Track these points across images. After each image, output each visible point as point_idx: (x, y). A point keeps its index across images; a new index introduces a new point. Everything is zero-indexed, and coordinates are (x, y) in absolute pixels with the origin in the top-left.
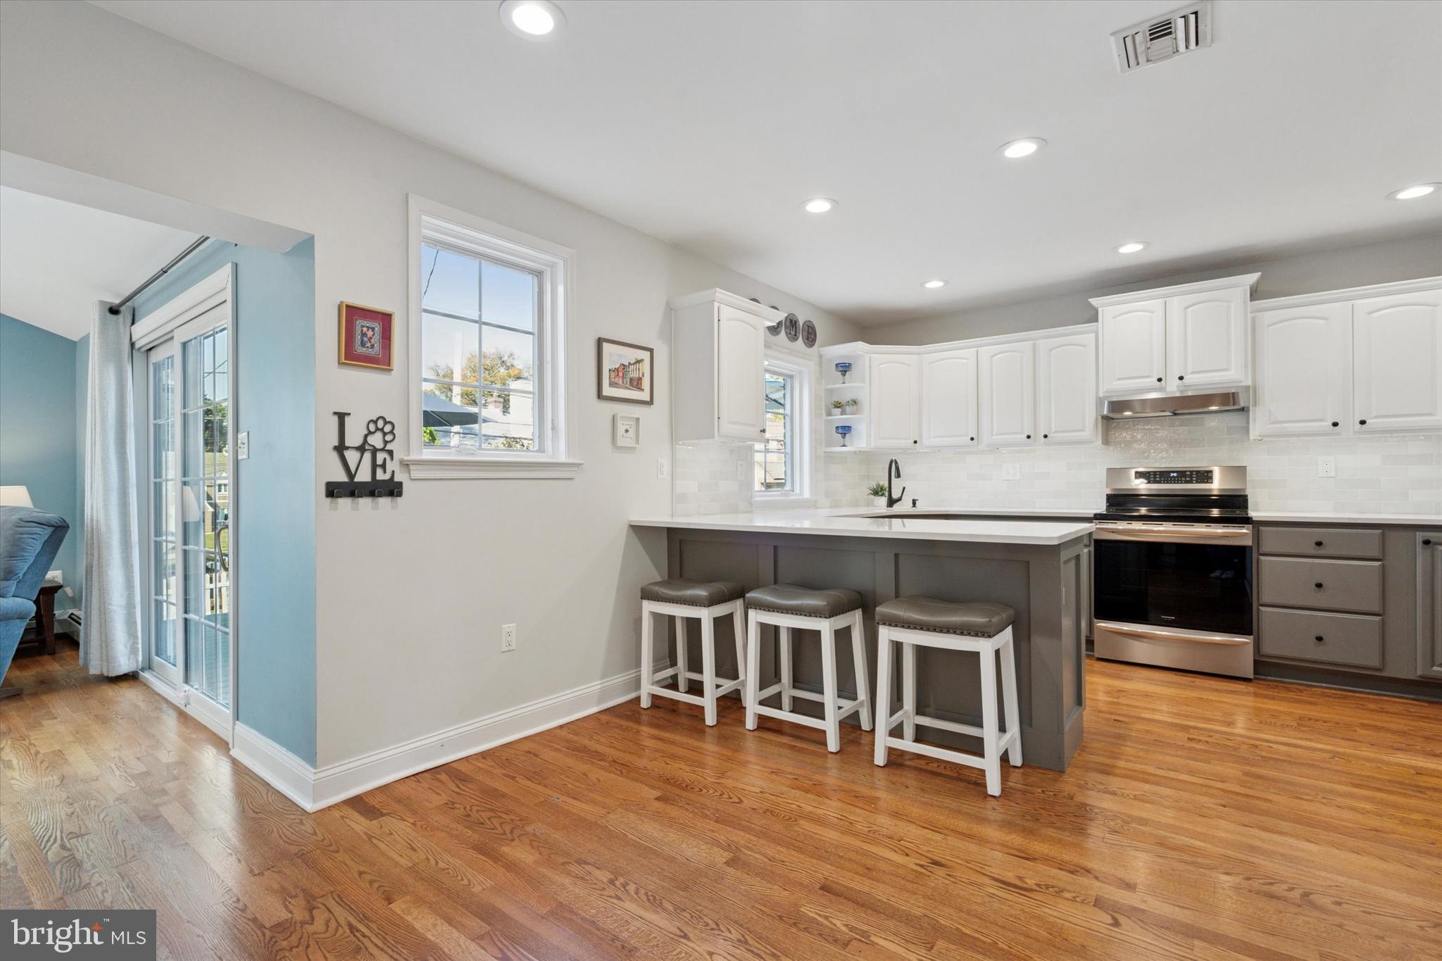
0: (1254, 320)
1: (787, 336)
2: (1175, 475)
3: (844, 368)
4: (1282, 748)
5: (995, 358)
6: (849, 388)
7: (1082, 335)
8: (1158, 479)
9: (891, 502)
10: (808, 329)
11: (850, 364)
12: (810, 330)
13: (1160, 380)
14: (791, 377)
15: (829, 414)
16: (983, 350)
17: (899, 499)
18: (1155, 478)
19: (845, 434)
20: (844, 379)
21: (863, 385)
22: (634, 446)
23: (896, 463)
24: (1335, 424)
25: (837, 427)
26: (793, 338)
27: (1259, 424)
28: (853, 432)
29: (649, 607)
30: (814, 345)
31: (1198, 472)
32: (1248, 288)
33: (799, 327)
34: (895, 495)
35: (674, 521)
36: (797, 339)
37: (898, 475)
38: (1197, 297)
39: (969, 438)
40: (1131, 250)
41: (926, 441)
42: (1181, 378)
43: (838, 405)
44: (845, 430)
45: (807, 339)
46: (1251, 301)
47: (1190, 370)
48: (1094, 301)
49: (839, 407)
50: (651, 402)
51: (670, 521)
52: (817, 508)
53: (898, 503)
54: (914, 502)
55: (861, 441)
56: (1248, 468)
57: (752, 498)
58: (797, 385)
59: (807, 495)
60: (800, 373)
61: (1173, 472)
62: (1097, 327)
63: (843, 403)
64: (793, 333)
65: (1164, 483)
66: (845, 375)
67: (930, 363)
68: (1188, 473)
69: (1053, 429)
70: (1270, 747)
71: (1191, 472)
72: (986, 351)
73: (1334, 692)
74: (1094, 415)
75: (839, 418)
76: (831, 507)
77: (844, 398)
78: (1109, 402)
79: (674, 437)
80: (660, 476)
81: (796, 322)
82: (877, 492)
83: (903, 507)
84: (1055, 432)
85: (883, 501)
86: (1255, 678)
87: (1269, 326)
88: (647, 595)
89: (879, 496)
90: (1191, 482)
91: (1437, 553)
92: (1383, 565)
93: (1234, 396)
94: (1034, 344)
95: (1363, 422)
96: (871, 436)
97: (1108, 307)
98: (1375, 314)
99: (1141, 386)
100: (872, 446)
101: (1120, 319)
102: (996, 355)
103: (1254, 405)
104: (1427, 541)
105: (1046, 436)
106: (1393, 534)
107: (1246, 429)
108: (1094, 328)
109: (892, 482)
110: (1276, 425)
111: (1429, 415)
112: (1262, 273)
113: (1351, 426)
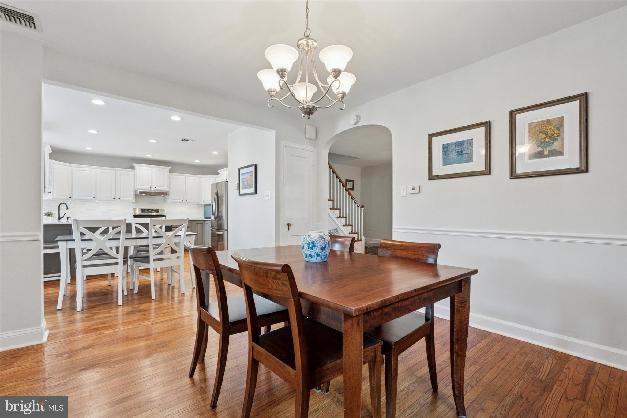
0: (169, 176)
2: (150, 210)
5: (102, 173)
7: (130, 172)
8: (146, 211)
9: (60, 218)
13: (151, 187)
16: (98, 170)
17: (63, 217)
23: (65, 204)
24: (183, 201)
27: (169, 199)
31: (156, 210)
32: (169, 169)
34: (61, 216)
38: (160, 169)
39: (93, 197)
40: (149, 156)
41: (74, 197)
42: (155, 188)
46: (169, 173)
47: (157, 186)
48: (135, 164)
53: (62, 219)
54: (68, 218)
65: (148, 212)
68: (153, 210)
69: (121, 197)
74: (133, 195)
78: (140, 191)
84: (122, 198)
85: (56, 218)
87: (172, 179)
89: (50, 216)
90: (153, 212)
91: (198, 226)
92: (191, 228)
93: (167, 193)
94: (116, 172)
95: (187, 201)
96: (54, 194)
97: (138, 167)
98: (189, 180)
99: (147, 188)
100: (54, 198)
101: (141, 170)
102: (103, 173)
103: (169, 195)
104: (197, 223)
105: (119, 199)
106: (192, 222)
107: (165, 200)
108: (134, 171)
109: (60, 211)
110: (172, 200)
111: (195, 200)
112: (172, 167)
113: (185, 201)
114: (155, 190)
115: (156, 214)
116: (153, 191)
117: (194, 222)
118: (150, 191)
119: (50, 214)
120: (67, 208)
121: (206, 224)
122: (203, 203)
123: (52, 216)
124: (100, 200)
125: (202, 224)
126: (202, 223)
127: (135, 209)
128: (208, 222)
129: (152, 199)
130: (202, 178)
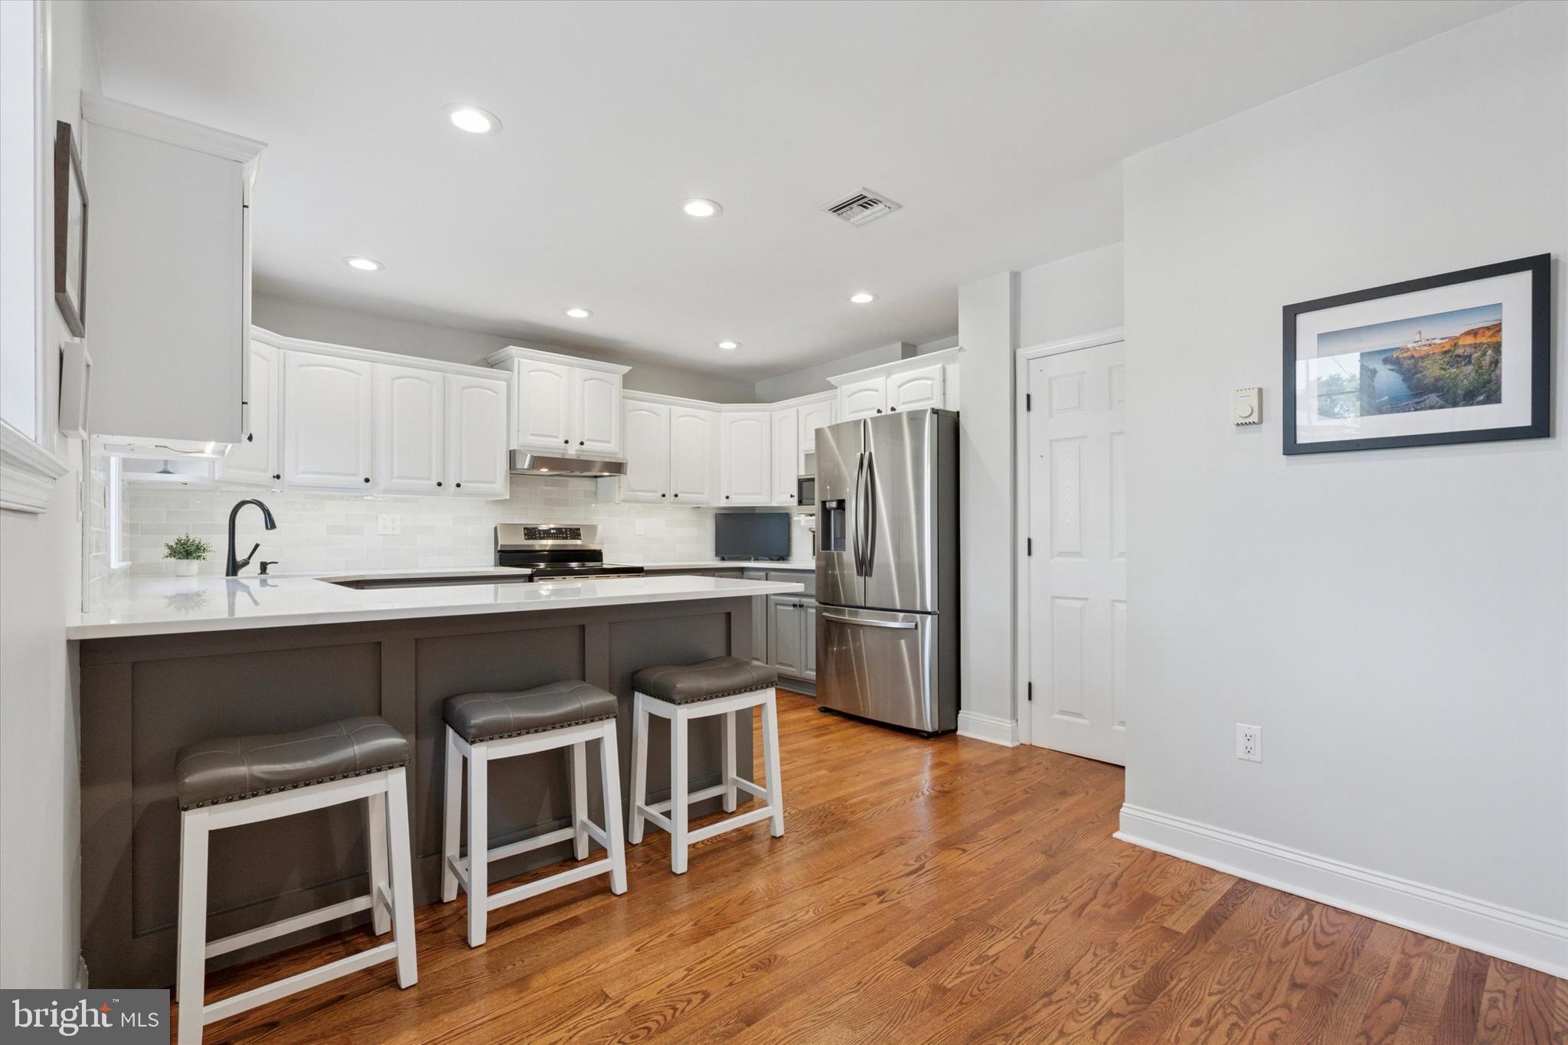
0: (622, 403)
2: (553, 532)
5: (397, 381)
7: (493, 381)
8: (542, 536)
9: (234, 567)
13: (566, 442)
17: (246, 563)
18: (539, 534)
23: (262, 506)
24: (663, 496)
31: (570, 529)
32: (623, 377)
39: (362, 478)
40: (577, 317)
41: (288, 476)
46: (623, 388)
47: (590, 438)
48: (512, 350)
54: (265, 566)
56: (597, 527)
61: (553, 529)
62: (512, 376)
65: (547, 539)
68: (563, 530)
69: (465, 478)
71: (566, 529)
72: (385, 371)
74: (504, 469)
78: (532, 456)
83: (248, 576)
84: (469, 482)
87: (632, 411)
90: (566, 538)
93: (620, 464)
94: (444, 377)
95: (676, 496)
97: (525, 359)
98: (680, 419)
99: (552, 445)
100: (217, 478)
101: (532, 374)
105: (458, 485)
107: (596, 492)
108: (508, 376)
109: (236, 536)
110: (631, 493)
111: (701, 493)
112: (631, 368)
113: (670, 497)
114: (579, 453)
116: (571, 455)
118: (563, 454)
119: (193, 548)
120: (270, 524)
122: (724, 504)
123: (199, 557)
124: (386, 491)
128: (763, 574)
129: (556, 488)
130: (722, 413)
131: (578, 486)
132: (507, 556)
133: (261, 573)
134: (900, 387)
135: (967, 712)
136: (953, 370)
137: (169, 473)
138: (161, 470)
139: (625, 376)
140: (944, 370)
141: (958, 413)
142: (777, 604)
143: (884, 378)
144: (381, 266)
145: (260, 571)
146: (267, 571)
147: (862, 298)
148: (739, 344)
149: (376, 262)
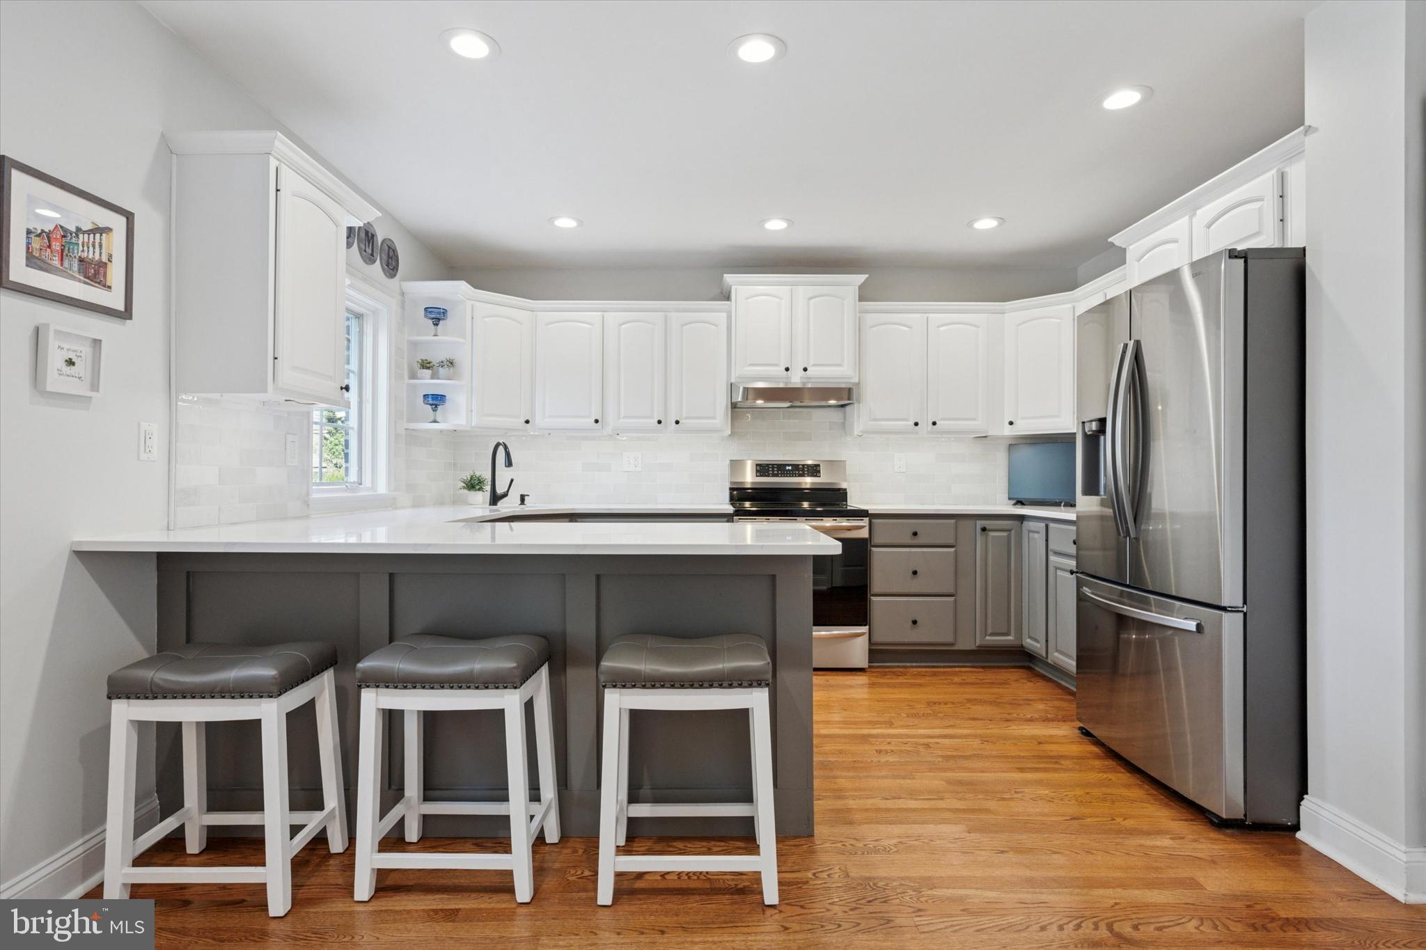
0: (860, 318)
1: (360, 253)
2: (790, 468)
3: (437, 315)
4: (946, 741)
5: (623, 326)
6: (441, 343)
7: (715, 313)
8: (776, 472)
9: (495, 499)
10: (389, 251)
11: (445, 312)
12: (391, 254)
13: (787, 369)
14: (359, 316)
15: (413, 376)
16: (610, 317)
17: (505, 495)
18: (773, 470)
19: (436, 406)
20: (436, 330)
21: (461, 340)
22: (89, 394)
23: (506, 447)
24: (916, 424)
25: (424, 396)
26: (370, 259)
27: (861, 417)
28: (448, 404)
29: (124, 713)
30: (395, 275)
31: (809, 466)
32: (857, 288)
33: (378, 246)
34: (500, 490)
35: (172, 540)
36: (374, 262)
37: (509, 463)
38: (825, 289)
39: (593, 420)
40: (777, 228)
41: (539, 421)
42: (805, 369)
43: (426, 365)
44: (436, 401)
45: (388, 266)
46: (859, 301)
47: (812, 363)
48: (729, 278)
49: (429, 368)
50: (126, 314)
51: (165, 540)
52: (396, 508)
53: (502, 501)
54: (523, 498)
55: (456, 417)
56: (847, 463)
57: (308, 494)
58: (369, 330)
59: (382, 489)
60: (375, 312)
61: (789, 465)
62: (730, 306)
63: (433, 363)
64: (369, 251)
65: (781, 476)
66: (437, 325)
67: (547, 325)
68: (801, 467)
69: (684, 415)
70: (938, 743)
71: (804, 466)
72: (612, 318)
73: (928, 670)
74: (724, 403)
75: (428, 384)
76: (414, 506)
77: (436, 357)
78: (745, 388)
79: (172, 386)
80: (143, 456)
81: (373, 236)
82: (473, 484)
83: (509, 506)
84: (687, 418)
85: (482, 497)
86: (870, 667)
87: (872, 327)
88: (121, 689)
89: (476, 490)
91: (990, 539)
92: (956, 551)
93: (850, 390)
94: (666, 316)
95: (934, 423)
96: (472, 411)
97: (742, 287)
98: (942, 329)
100: (474, 424)
101: (750, 300)
102: (624, 324)
103: (859, 402)
104: (984, 529)
105: (677, 422)
106: (962, 523)
107: (844, 424)
108: (726, 307)
109: (497, 472)
110: (874, 423)
111: (974, 419)
112: (868, 276)
113: (925, 426)
114: (805, 380)
115: (812, 483)
117: (970, 523)
118: (786, 383)
121: (1025, 533)
122: (1008, 431)
124: (615, 431)
125: (1005, 534)
126: (1009, 530)
127: (736, 465)
128: (1043, 525)
129: (797, 421)
130: (1006, 315)
131: (823, 418)
132: (739, 494)
133: (521, 504)
134: (1209, 226)
135: (1320, 802)
136: (1296, 173)
137: (438, 422)
138: (431, 420)
139: (860, 287)
140: (1282, 177)
141: (1304, 249)
142: (1057, 568)
143: (1186, 218)
144: (580, 223)
145: (520, 502)
146: (525, 503)
147: (1123, 99)
148: (1002, 220)
149: (574, 218)
